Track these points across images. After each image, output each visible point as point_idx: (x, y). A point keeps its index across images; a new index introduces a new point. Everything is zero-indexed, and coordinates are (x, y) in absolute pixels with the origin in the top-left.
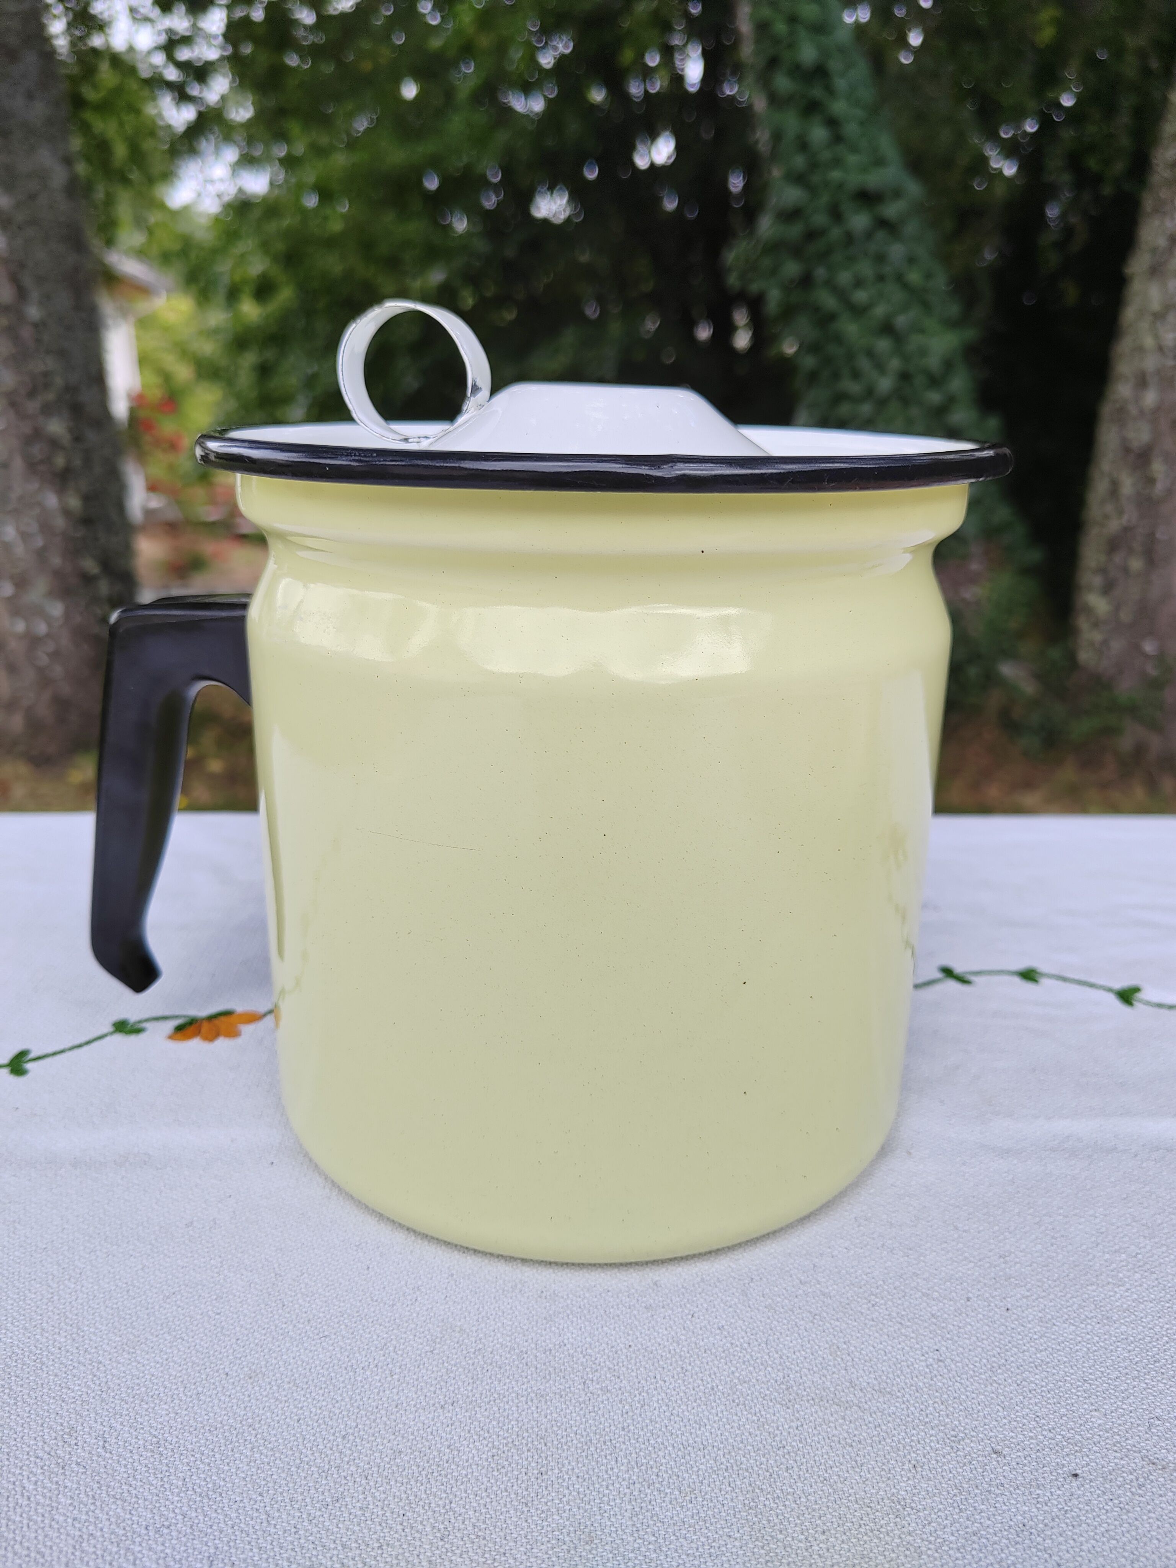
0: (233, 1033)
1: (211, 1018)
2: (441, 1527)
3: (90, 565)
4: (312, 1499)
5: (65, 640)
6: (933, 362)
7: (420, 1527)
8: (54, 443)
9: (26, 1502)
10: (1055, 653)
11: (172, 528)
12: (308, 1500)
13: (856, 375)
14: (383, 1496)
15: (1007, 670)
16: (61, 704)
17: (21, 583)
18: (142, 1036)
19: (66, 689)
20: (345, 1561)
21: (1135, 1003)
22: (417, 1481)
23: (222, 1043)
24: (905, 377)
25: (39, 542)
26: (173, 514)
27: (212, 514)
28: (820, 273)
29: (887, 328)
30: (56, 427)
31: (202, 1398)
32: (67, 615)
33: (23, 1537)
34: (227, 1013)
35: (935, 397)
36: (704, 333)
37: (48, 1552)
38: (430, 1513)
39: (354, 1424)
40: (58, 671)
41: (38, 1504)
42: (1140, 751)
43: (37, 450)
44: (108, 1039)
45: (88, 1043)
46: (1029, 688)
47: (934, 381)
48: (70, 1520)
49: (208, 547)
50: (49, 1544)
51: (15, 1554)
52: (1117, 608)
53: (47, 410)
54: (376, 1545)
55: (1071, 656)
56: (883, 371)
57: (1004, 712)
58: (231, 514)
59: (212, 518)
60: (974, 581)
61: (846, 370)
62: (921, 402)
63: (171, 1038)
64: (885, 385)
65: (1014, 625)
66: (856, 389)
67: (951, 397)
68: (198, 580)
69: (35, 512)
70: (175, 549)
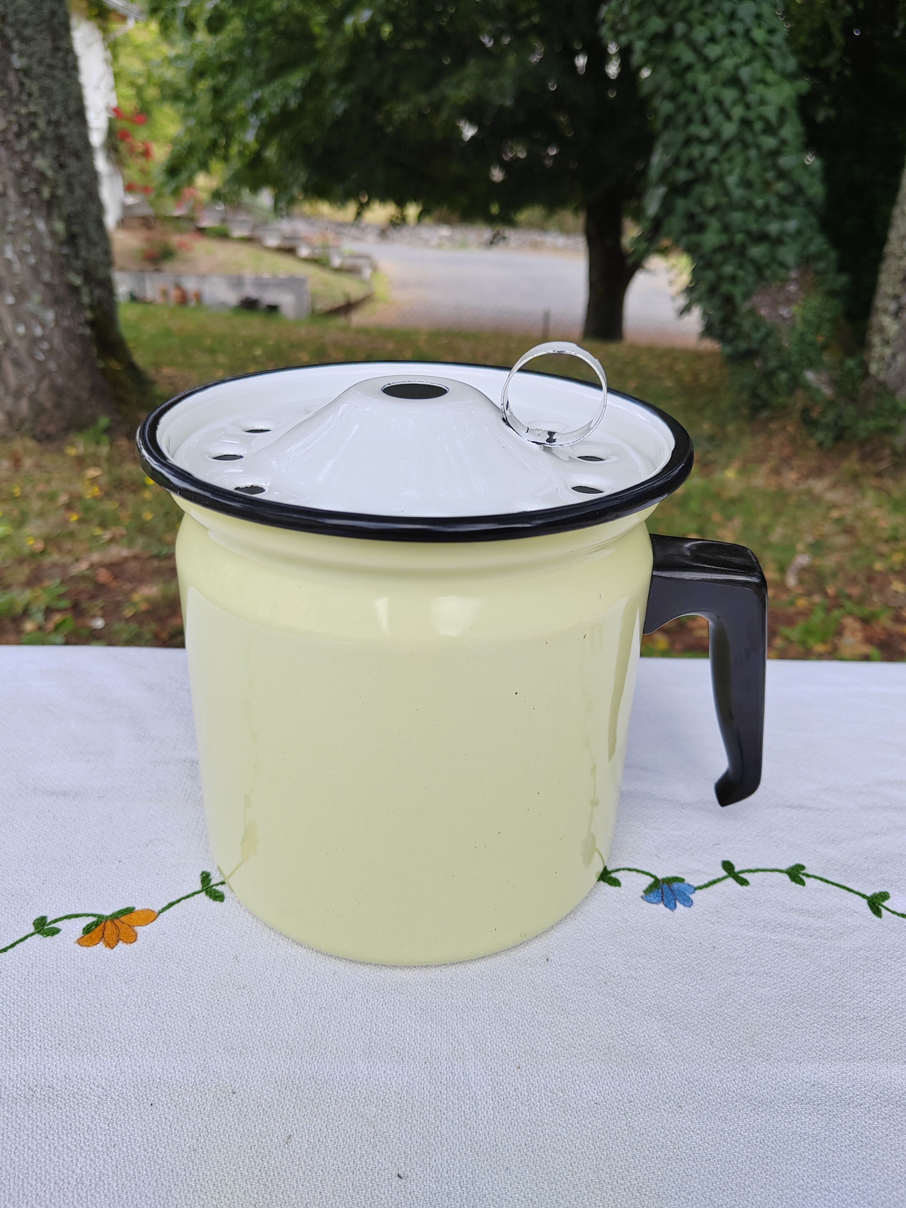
0: (132, 938)
1: (116, 916)
3: (75, 279)
5: (57, 341)
6: (770, 112)
8: (41, 176)
10: (850, 363)
11: (146, 222)
13: (706, 121)
15: (810, 376)
16: (57, 392)
17: (21, 295)
18: (55, 938)
19: (60, 380)
21: (882, 917)
23: (121, 950)
24: (746, 123)
25: (32, 260)
26: (147, 211)
28: (680, 28)
29: (734, 81)
30: (41, 163)
32: (57, 321)
34: (129, 911)
35: (769, 142)
36: (581, 61)
40: (52, 366)
43: (28, 184)
44: (28, 941)
46: (827, 391)
47: (770, 129)
49: (176, 239)
53: (34, 148)
55: (864, 366)
56: (728, 117)
57: (805, 411)
58: (193, 209)
59: (177, 213)
60: (789, 301)
61: (697, 117)
62: (758, 147)
63: (80, 942)
64: (729, 130)
65: (820, 339)
66: (705, 133)
67: (783, 142)
68: (168, 267)
69: (28, 234)
70: (148, 240)
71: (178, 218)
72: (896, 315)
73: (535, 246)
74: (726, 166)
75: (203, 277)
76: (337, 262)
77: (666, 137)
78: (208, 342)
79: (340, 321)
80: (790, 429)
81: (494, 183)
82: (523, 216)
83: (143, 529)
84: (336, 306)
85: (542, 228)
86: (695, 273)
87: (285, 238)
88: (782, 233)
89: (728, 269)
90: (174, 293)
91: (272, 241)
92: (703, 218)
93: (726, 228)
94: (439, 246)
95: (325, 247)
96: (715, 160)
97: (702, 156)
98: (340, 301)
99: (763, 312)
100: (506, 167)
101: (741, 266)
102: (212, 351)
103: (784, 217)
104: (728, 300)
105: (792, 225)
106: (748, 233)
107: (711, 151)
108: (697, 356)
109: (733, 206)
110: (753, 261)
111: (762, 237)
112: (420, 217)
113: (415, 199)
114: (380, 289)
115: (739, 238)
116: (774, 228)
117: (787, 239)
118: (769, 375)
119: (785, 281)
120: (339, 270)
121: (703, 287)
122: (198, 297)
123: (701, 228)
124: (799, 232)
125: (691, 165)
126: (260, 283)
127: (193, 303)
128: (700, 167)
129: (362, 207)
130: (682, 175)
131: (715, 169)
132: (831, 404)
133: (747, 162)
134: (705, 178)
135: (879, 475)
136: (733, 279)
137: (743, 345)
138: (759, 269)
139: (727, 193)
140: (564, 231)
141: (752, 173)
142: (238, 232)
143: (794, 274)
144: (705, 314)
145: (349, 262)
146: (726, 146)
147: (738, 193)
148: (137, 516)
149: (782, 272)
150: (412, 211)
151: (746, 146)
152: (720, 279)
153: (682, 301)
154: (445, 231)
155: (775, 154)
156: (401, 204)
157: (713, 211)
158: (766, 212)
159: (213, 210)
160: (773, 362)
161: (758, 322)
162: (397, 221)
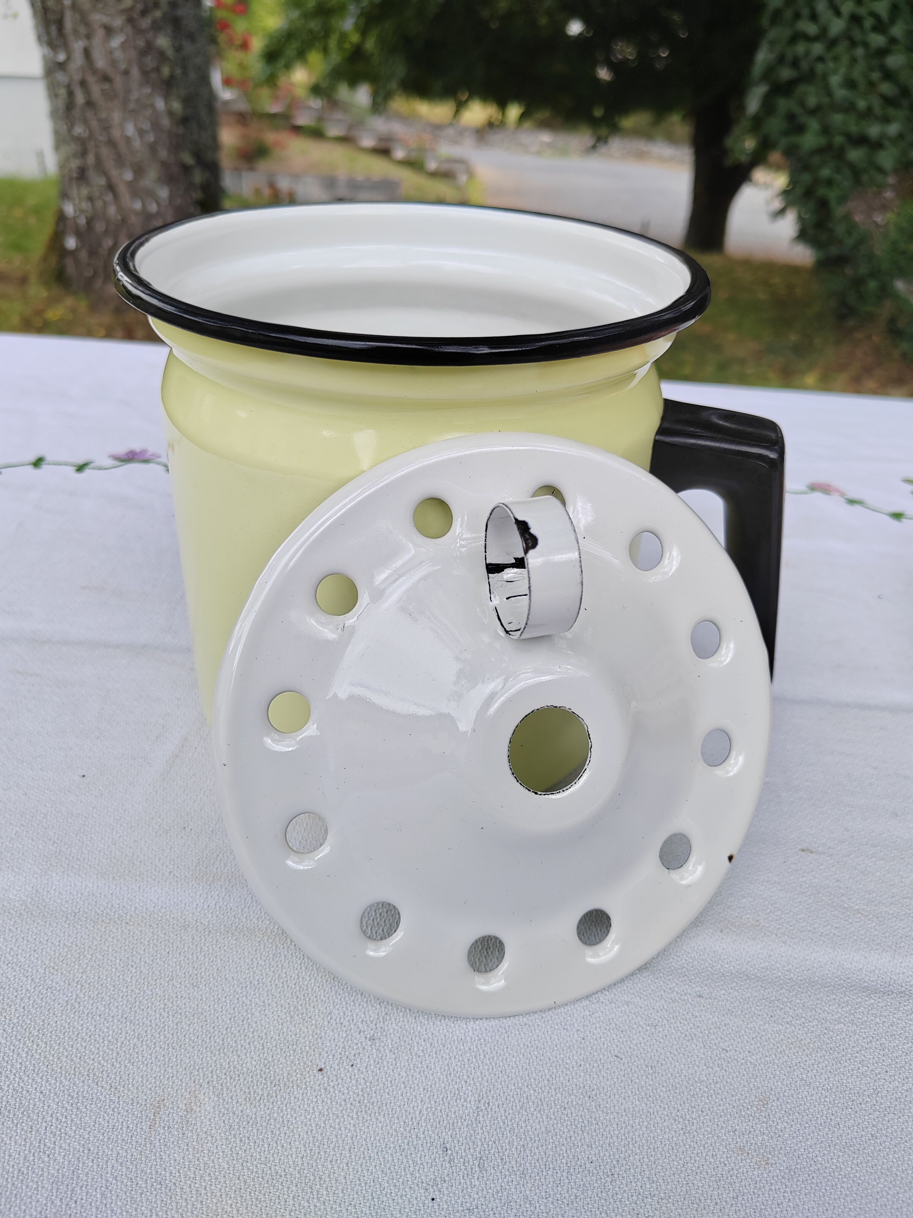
3: (188, 159)
5: (170, 218)
6: (882, 8)
8: (162, 55)
11: (242, 118)
13: (814, 17)
15: (900, 286)
17: (139, 170)
24: (855, 19)
25: (151, 138)
26: (243, 106)
27: (275, 108)
30: (163, 42)
32: (171, 197)
35: (878, 40)
43: (150, 62)
47: (880, 27)
49: (270, 137)
53: (156, 27)
56: (838, 13)
57: (892, 321)
58: (289, 106)
59: (274, 110)
60: (884, 207)
61: (805, 12)
62: (866, 45)
64: (837, 26)
66: (812, 29)
67: (893, 40)
68: (263, 165)
69: (148, 113)
70: (243, 136)
71: (274, 116)
73: (641, 156)
74: (831, 65)
75: (296, 176)
76: (432, 165)
77: (773, 34)
80: (875, 339)
81: (599, 83)
82: (628, 122)
85: (647, 135)
86: (793, 176)
87: (381, 139)
88: (883, 136)
89: (825, 172)
90: (267, 193)
91: (368, 142)
92: (804, 119)
93: (826, 130)
94: (539, 153)
95: (422, 150)
96: (821, 59)
97: (807, 53)
99: (858, 218)
100: (612, 66)
101: (838, 170)
103: (886, 120)
104: (823, 205)
105: (893, 129)
106: (848, 136)
107: (818, 49)
108: (793, 270)
109: (835, 107)
110: (851, 166)
111: (861, 140)
112: (523, 117)
113: (517, 99)
114: (475, 195)
115: (839, 140)
116: (874, 130)
117: (887, 143)
118: (858, 283)
119: (881, 187)
120: (435, 175)
121: (800, 191)
122: (291, 197)
123: (800, 129)
124: (901, 136)
125: (795, 64)
126: (353, 184)
128: (805, 65)
129: (460, 106)
130: (786, 74)
131: (820, 68)
133: (854, 60)
134: (809, 77)
136: (829, 183)
137: (834, 250)
138: (856, 173)
139: (829, 93)
140: (671, 139)
141: (857, 74)
142: (334, 131)
143: (891, 180)
144: (800, 218)
145: (445, 167)
146: (832, 44)
147: (840, 93)
149: (879, 178)
150: (514, 112)
151: (853, 44)
152: (816, 182)
153: (777, 204)
154: (545, 137)
155: (882, 52)
156: (502, 105)
157: (814, 112)
158: (868, 114)
159: (310, 108)
160: (864, 269)
161: (851, 228)
162: (497, 123)
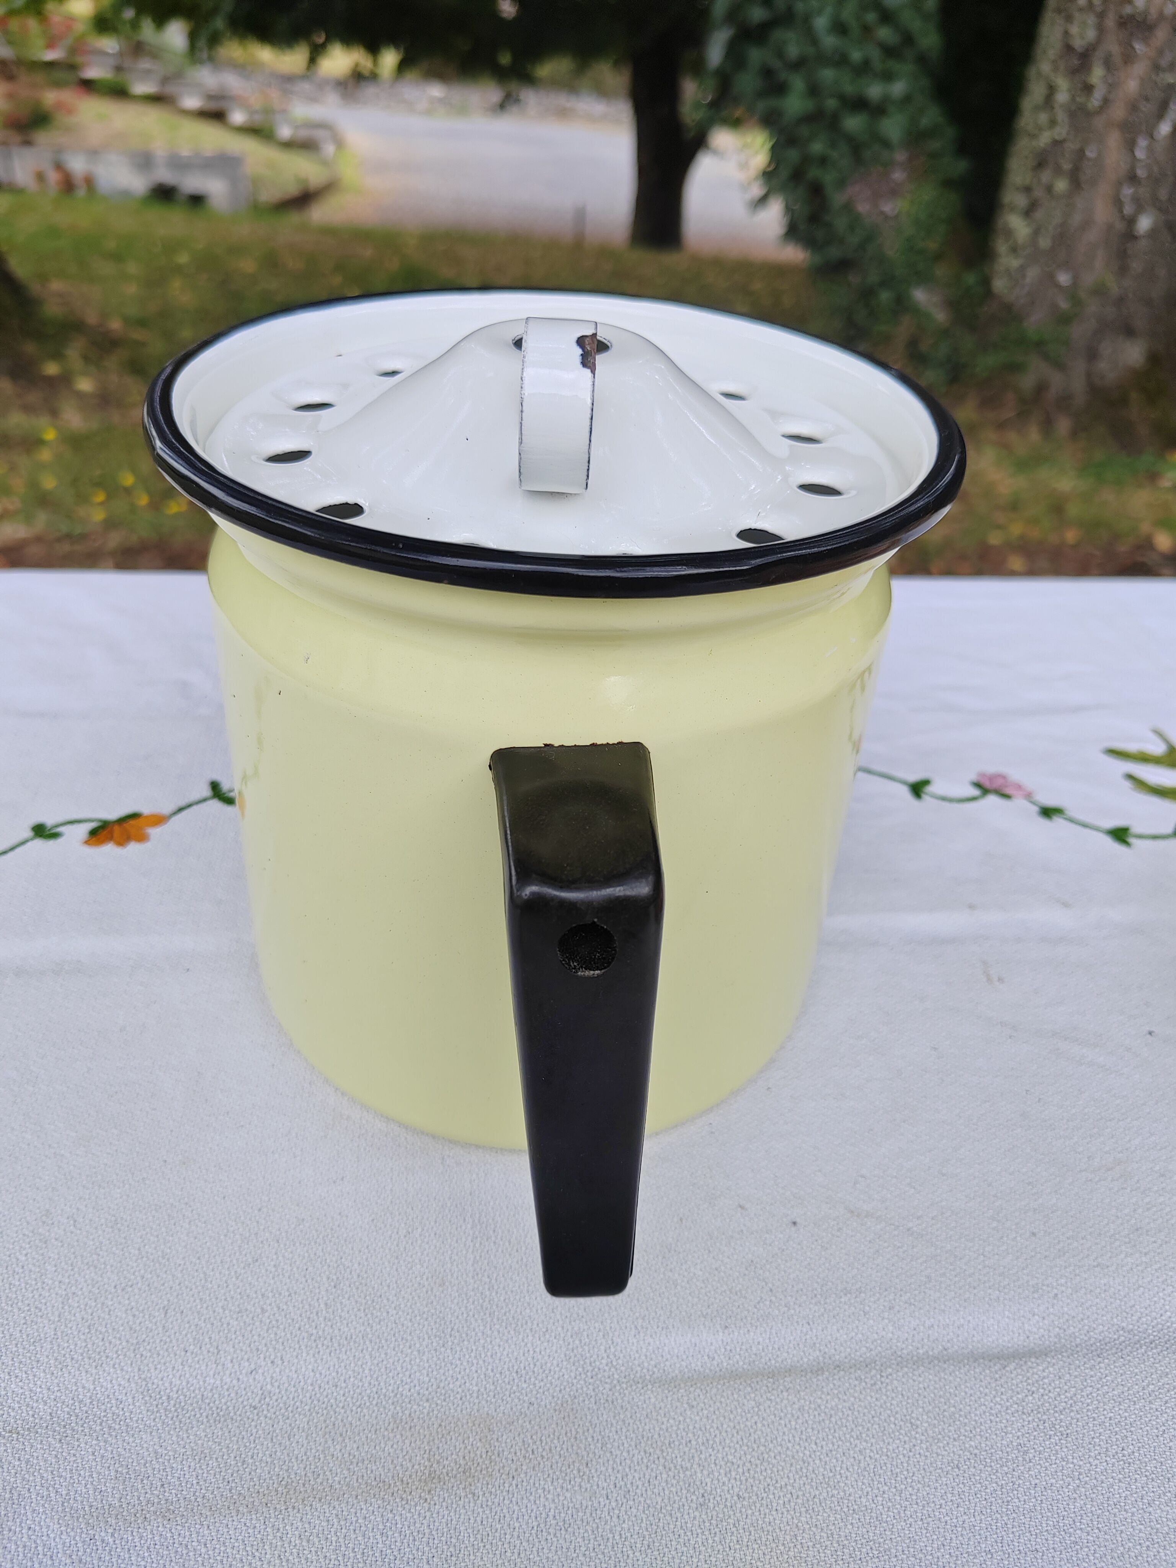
0: (142, 838)
1: (122, 821)
2: (334, 1277)
4: (237, 1260)
7: (319, 1279)
9: (21, 1270)
10: (970, 279)
11: (4, 68)
12: (235, 1261)
14: (291, 1255)
15: (920, 295)
18: (60, 841)
20: (265, 1306)
21: (923, 796)
22: (316, 1242)
23: (133, 848)
31: (147, 1182)
33: (23, 1296)
34: (135, 816)
37: (43, 1308)
38: (325, 1267)
39: (267, 1199)
41: (30, 1271)
42: (1041, 388)
44: (29, 844)
45: (12, 849)
46: (940, 316)
48: (57, 1283)
49: (50, 97)
50: (43, 1301)
51: (20, 1309)
52: (1037, 232)
54: (287, 1294)
55: (986, 282)
57: (913, 343)
58: (73, 50)
59: (51, 56)
60: (894, 192)
63: (87, 842)
65: (932, 245)
68: (42, 137)
70: (10, 96)
71: (51, 65)
72: (1028, 212)
73: (563, 114)
75: (94, 153)
76: (285, 132)
78: (111, 245)
79: (294, 218)
81: (502, 20)
82: (545, 70)
83: (43, 500)
84: (288, 197)
85: (570, 86)
86: (775, 152)
87: (211, 97)
88: (886, 99)
89: (817, 147)
90: (53, 177)
91: (192, 102)
92: (783, 75)
93: (814, 90)
94: (429, 112)
95: (268, 111)
98: (292, 190)
99: (863, 208)
101: (833, 145)
102: (117, 257)
103: (888, 77)
104: (817, 191)
105: (898, 88)
106: (843, 99)
108: (777, 271)
109: (822, 59)
110: (849, 139)
111: (859, 104)
112: (403, 66)
113: (393, 39)
114: (348, 172)
115: (831, 104)
116: (875, 91)
117: (891, 108)
118: (867, 294)
119: (888, 166)
120: (289, 145)
121: (784, 173)
122: (90, 182)
123: (781, 89)
124: (907, 99)
126: (177, 163)
127: (81, 192)
129: (316, 53)
130: (757, 13)
131: (800, 7)
132: (945, 333)
134: (787, 18)
135: (1001, 426)
136: (823, 161)
137: (834, 253)
138: (857, 148)
139: (814, 41)
140: (602, 92)
141: (847, 15)
142: (140, 88)
143: (900, 156)
144: (788, 209)
145: (303, 134)
147: (829, 41)
148: (34, 485)
149: (885, 154)
150: (390, 59)
152: (807, 160)
153: (757, 190)
154: (436, 91)
156: (373, 49)
157: (798, 65)
158: (864, 69)
159: (103, 53)
160: (873, 277)
161: (855, 220)
162: (366, 73)
